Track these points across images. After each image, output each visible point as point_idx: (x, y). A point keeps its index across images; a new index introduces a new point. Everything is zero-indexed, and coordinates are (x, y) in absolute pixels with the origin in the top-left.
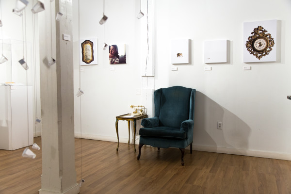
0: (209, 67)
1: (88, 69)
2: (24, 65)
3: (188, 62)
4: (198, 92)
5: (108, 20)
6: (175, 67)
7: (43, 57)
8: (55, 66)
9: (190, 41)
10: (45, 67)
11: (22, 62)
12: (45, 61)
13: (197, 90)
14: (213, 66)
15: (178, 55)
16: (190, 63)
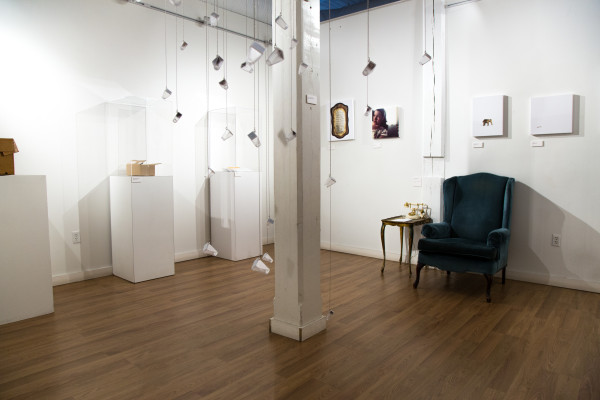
0: (539, 141)
1: (340, 147)
2: (255, 140)
3: (502, 134)
4: (519, 182)
5: (375, 68)
6: (480, 142)
7: (278, 130)
8: (294, 142)
9: (506, 99)
11: (252, 136)
12: (281, 136)
13: (516, 180)
14: (546, 139)
15: (485, 121)
16: (506, 134)
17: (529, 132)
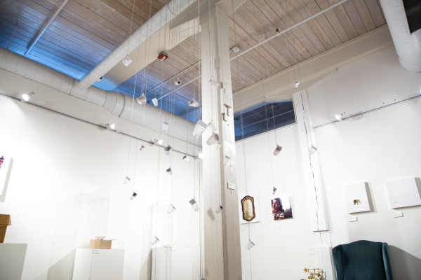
0: (399, 213)
2: (195, 205)
3: (369, 210)
4: (391, 246)
6: (354, 217)
9: (367, 185)
10: (209, 219)
11: (193, 202)
13: (389, 244)
14: (404, 211)
15: (355, 201)
16: (372, 210)
17: (390, 207)
